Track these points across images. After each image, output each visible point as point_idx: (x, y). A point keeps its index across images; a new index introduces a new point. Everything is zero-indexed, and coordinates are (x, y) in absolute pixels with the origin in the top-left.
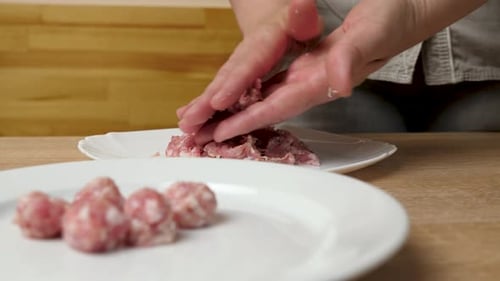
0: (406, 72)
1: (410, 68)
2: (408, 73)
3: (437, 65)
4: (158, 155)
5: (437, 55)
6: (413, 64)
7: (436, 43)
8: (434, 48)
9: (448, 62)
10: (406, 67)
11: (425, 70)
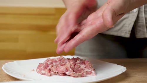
0: (128, 33)
1: (129, 31)
2: (129, 33)
3: (140, 30)
4: (33, 70)
5: (140, 27)
6: (130, 30)
7: (140, 23)
8: (139, 24)
9: (144, 30)
10: (128, 31)
11: (136, 32)
